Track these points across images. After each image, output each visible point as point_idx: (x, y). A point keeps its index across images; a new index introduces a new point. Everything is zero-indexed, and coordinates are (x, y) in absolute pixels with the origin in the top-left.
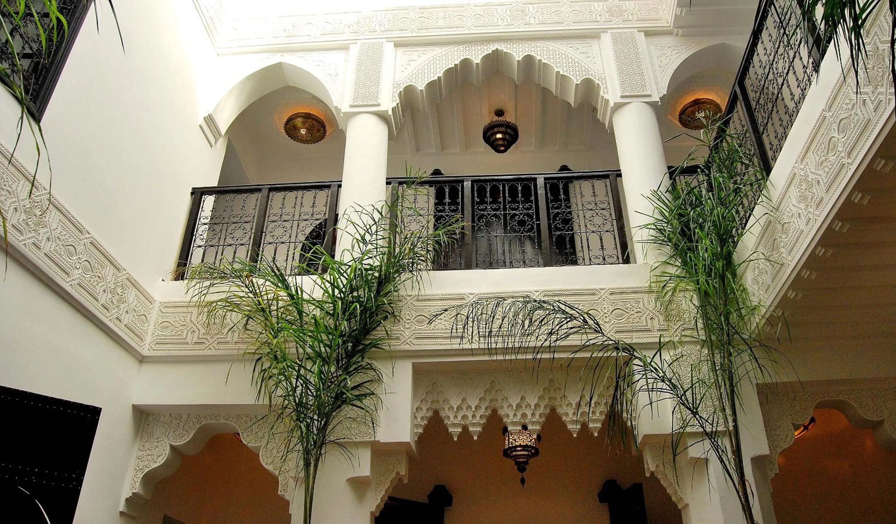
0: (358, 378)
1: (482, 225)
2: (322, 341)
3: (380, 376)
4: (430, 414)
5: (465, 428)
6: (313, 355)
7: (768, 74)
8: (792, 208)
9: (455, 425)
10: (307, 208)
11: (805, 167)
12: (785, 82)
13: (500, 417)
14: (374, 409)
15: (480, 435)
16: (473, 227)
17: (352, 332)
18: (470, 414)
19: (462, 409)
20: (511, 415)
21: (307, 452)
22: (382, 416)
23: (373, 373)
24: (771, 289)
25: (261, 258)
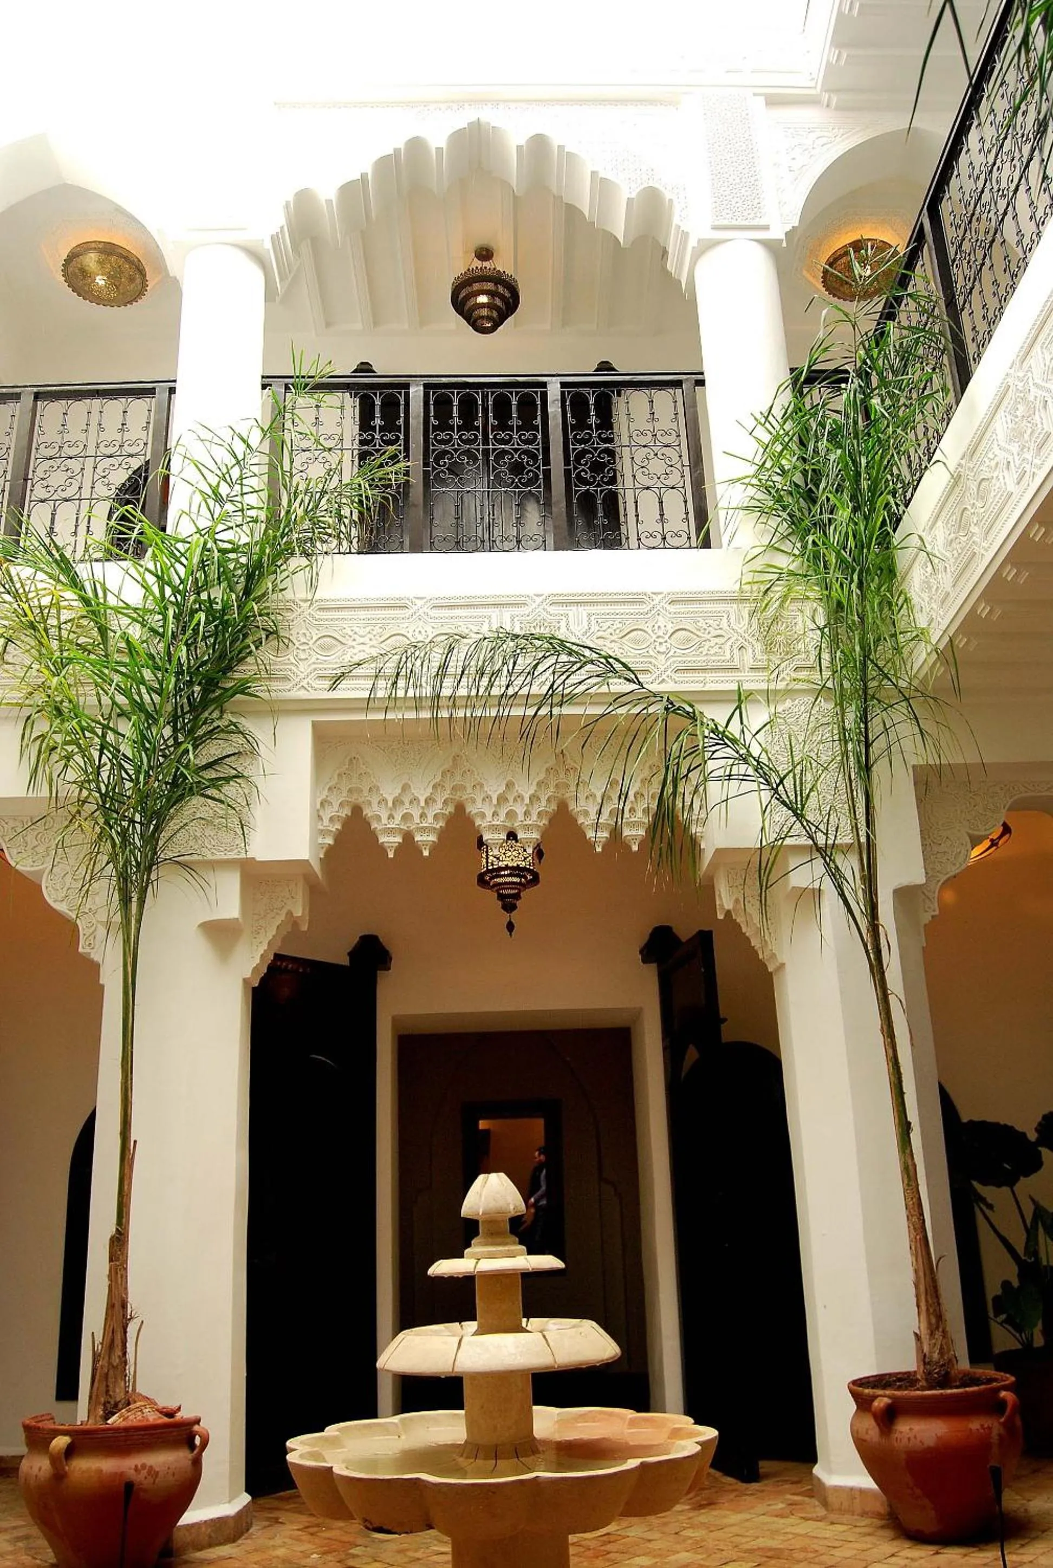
0: (212, 750)
1: (442, 471)
2: (143, 682)
3: (255, 745)
4: (347, 811)
5: (408, 837)
6: (128, 708)
7: (982, 192)
8: (997, 452)
9: (390, 831)
10: (111, 433)
11: (1024, 376)
12: (1010, 208)
13: (469, 818)
14: (244, 803)
15: (434, 848)
16: (426, 474)
17: (201, 666)
18: (416, 813)
19: (402, 803)
20: (489, 814)
21: (124, 877)
22: (258, 815)
23: (241, 740)
24: (951, 599)
25: (27, 528)
